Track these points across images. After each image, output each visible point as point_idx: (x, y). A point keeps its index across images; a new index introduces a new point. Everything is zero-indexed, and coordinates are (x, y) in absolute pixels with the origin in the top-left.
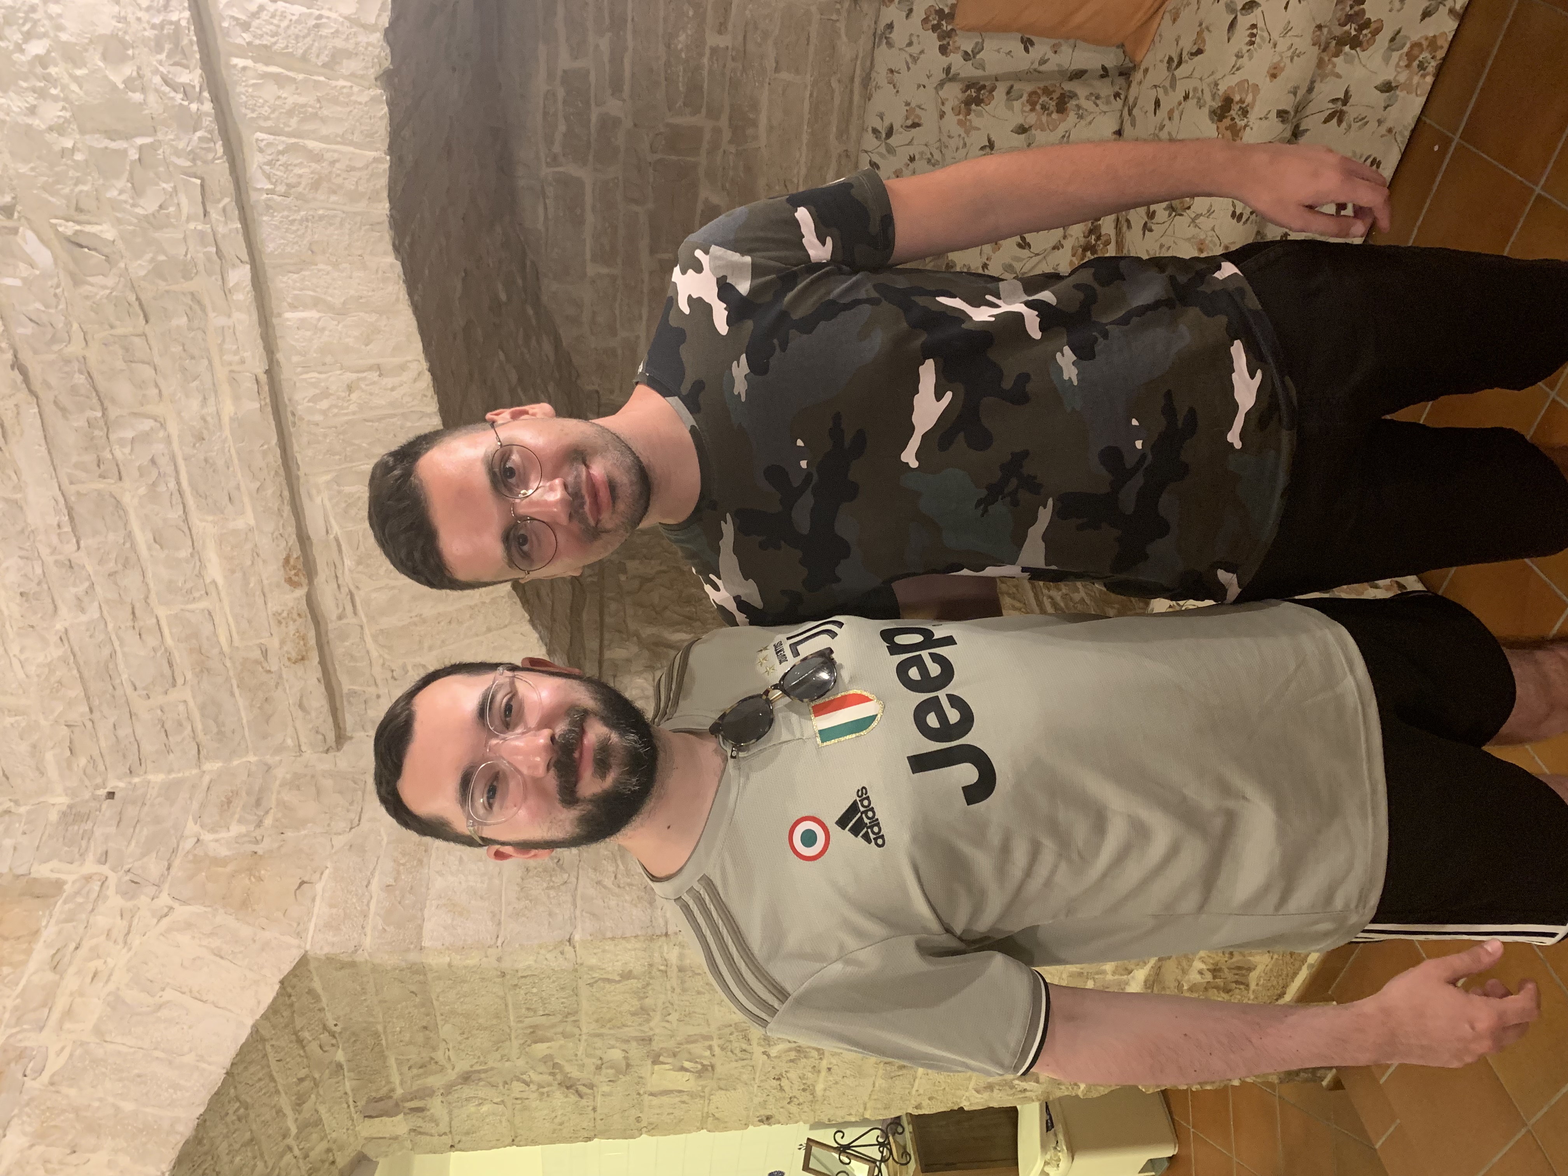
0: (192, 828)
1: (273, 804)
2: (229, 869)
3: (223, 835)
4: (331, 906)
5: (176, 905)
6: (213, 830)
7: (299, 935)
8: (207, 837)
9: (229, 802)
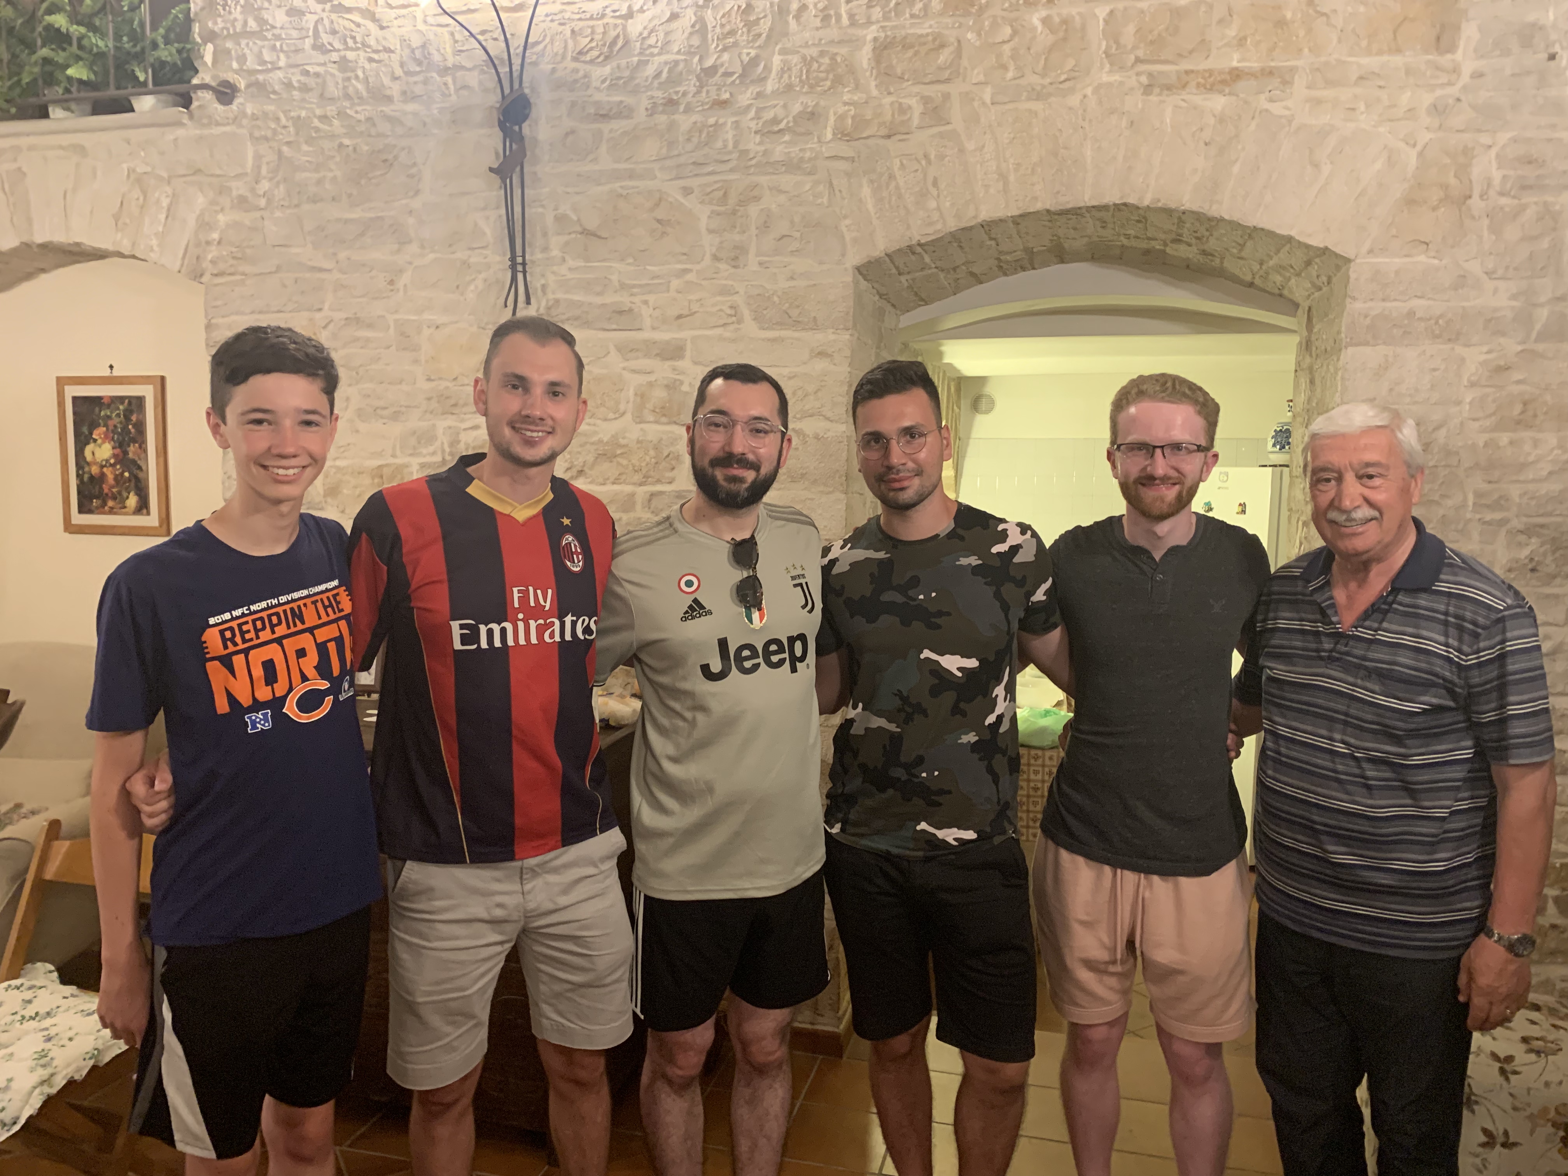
0: (1503, 137)
1: (1524, 201)
2: (1453, 181)
3: (1494, 165)
4: (1397, 273)
5: (1419, 147)
6: (1498, 156)
7: (1370, 252)
8: (1493, 153)
9: (1530, 162)
